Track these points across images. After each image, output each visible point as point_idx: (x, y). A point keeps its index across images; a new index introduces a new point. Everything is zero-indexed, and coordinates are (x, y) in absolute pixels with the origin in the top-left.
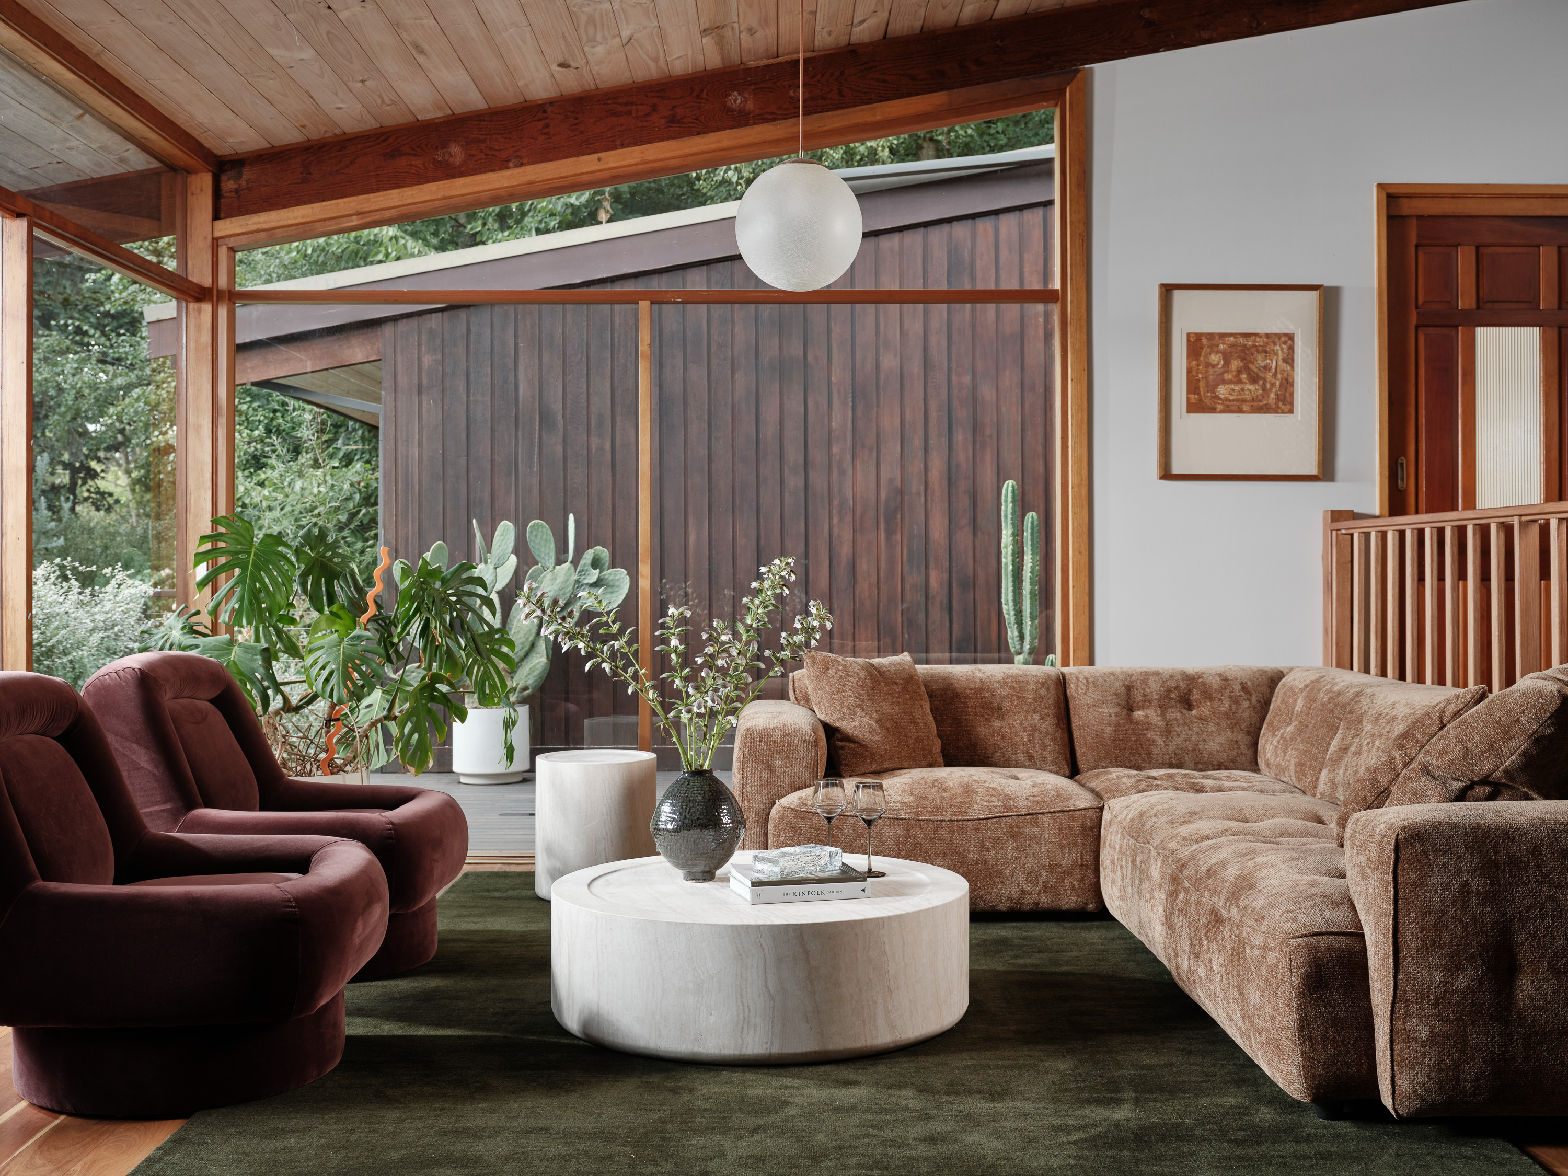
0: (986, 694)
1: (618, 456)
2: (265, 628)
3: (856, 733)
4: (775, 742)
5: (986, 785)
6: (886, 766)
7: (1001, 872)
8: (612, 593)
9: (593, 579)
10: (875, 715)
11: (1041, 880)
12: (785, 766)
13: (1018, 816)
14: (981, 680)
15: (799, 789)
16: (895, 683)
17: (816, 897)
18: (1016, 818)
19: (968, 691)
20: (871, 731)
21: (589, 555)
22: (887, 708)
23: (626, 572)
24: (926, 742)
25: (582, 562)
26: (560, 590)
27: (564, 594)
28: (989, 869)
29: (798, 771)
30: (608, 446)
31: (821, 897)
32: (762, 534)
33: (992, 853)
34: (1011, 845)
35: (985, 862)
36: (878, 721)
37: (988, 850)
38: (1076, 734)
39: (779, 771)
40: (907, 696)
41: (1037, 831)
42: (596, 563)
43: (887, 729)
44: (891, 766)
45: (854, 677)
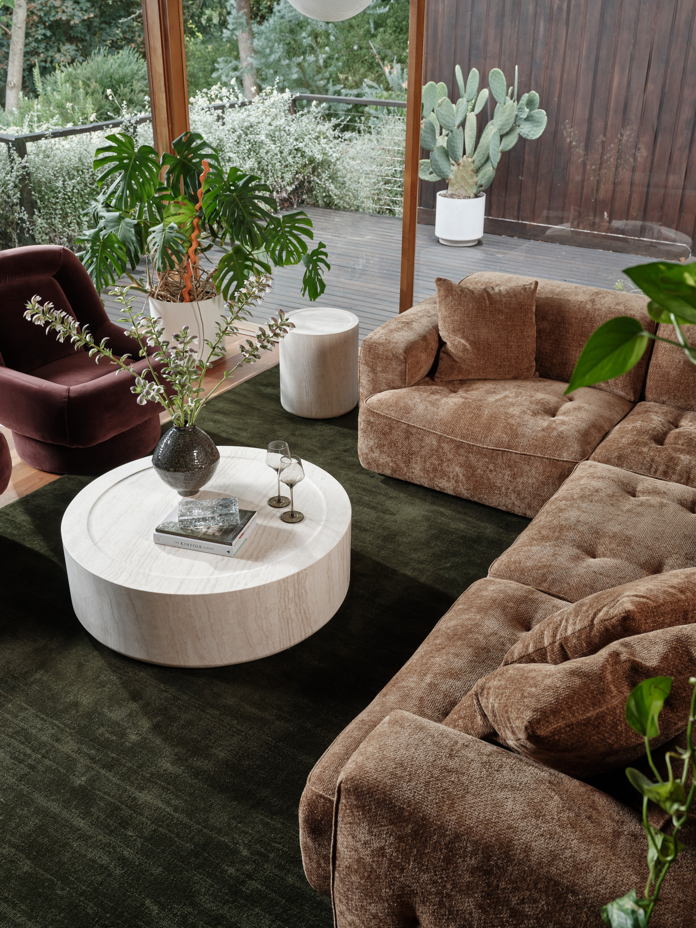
0: (586, 325)
1: (572, 15)
2: (150, 206)
3: (453, 350)
4: (378, 354)
5: (510, 420)
6: (470, 377)
7: (499, 488)
8: (537, 126)
9: (524, 116)
10: (472, 338)
11: (526, 501)
12: (383, 371)
13: (516, 453)
14: (588, 312)
15: (394, 388)
16: (501, 312)
17: (196, 548)
18: (514, 455)
19: (573, 320)
20: (465, 350)
21: (525, 97)
22: (484, 333)
23: (545, 113)
24: (513, 361)
25: (521, 102)
26: (507, 120)
27: (509, 123)
28: (490, 484)
29: (390, 376)
30: (565, 7)
31: (199, 549)
32: (667, 82)
33: (494, 473)
34: (508, 472)
35: (488, 479)
36: (472, 343)
37: (491, 471)
38: (651, 370)
39: (380, 374)
40: (509, 323)
41: (527, 468)
42: (530, 104)
43: (478, 349)
44: (476, 378)
45: (464, 306)
